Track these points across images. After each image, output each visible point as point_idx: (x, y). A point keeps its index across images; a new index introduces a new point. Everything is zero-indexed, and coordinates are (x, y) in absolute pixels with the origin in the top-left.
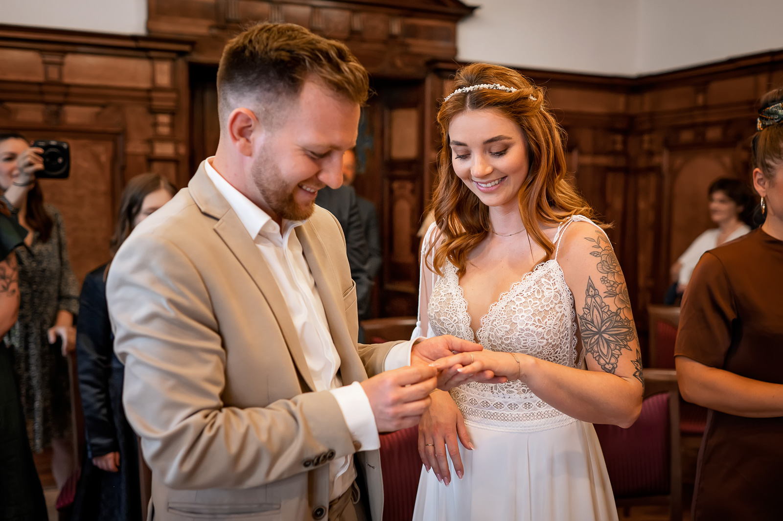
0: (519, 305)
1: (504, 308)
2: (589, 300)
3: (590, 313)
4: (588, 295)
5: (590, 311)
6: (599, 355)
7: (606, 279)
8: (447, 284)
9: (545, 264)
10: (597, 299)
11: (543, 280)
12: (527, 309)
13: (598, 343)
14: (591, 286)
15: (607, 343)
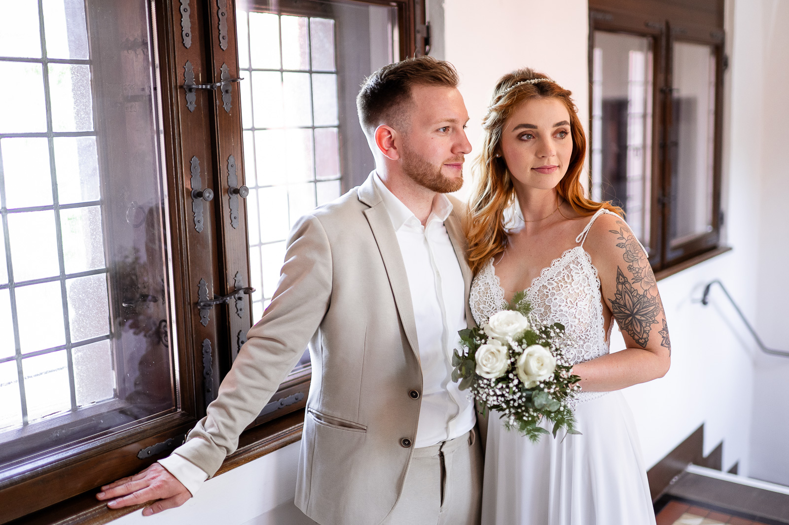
0: (551, 289)
1: (537, 292)
2: (620, 287)
3: (622, 298)
4: (618, 283)
5: (622, 296)
6: (634, 333)
7: (632, 268)
8: (485, 275)
9: (572, 251)
10: (627, 285)
11: (572, 265)
12: (559, 292)
13: (632, 324)
14: (620, 274)
15: (640, 323)
